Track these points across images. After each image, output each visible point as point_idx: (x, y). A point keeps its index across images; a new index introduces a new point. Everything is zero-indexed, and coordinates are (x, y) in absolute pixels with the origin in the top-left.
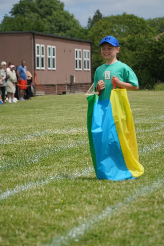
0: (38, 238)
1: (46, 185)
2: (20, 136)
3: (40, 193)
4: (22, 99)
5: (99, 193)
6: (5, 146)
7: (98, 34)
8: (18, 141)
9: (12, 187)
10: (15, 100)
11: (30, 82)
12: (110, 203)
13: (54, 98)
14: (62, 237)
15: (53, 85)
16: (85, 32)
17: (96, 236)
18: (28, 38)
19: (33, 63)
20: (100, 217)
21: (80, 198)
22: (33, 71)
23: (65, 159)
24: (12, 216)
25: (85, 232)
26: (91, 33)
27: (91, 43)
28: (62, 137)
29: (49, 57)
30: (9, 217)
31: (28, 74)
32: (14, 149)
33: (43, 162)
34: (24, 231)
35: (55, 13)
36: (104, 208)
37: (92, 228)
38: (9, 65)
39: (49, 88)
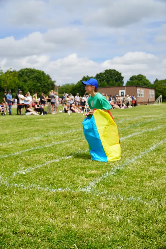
0: (140, 150)
1: (142, 133)
2: (133, 118)
3: (140, 136)
4: (133, 107)
5: (159, 136)
6: (129, 121)
7: (157, 86)
8: (132, 119)
9: (131, 133)
10: (131, 107)
11: (136, 101)
12: (163, 139)
13: (143, 106)
14: (148, 150)
15: (143, 102)
16: (153, 85)
17: (159, 149)
18: (135, 88)
19: (136, 95)
20: (160, 143)
21: (153, 137)
22: (136, 97)
23: (148, 125)
24: (132, 143)
25: (155, 148)
26: (154, 86)
27: (155, 89)
28: (146, 118)
29: (141, 93)
30: (131, 143)
31: (135, 99)
32: (131, 122)
33: (141, 126)
34: (136, 148)
35: (143, 80)
36: (161, 140)
37: (157, 147)
38: (129, 96)
39: (142, 103)
